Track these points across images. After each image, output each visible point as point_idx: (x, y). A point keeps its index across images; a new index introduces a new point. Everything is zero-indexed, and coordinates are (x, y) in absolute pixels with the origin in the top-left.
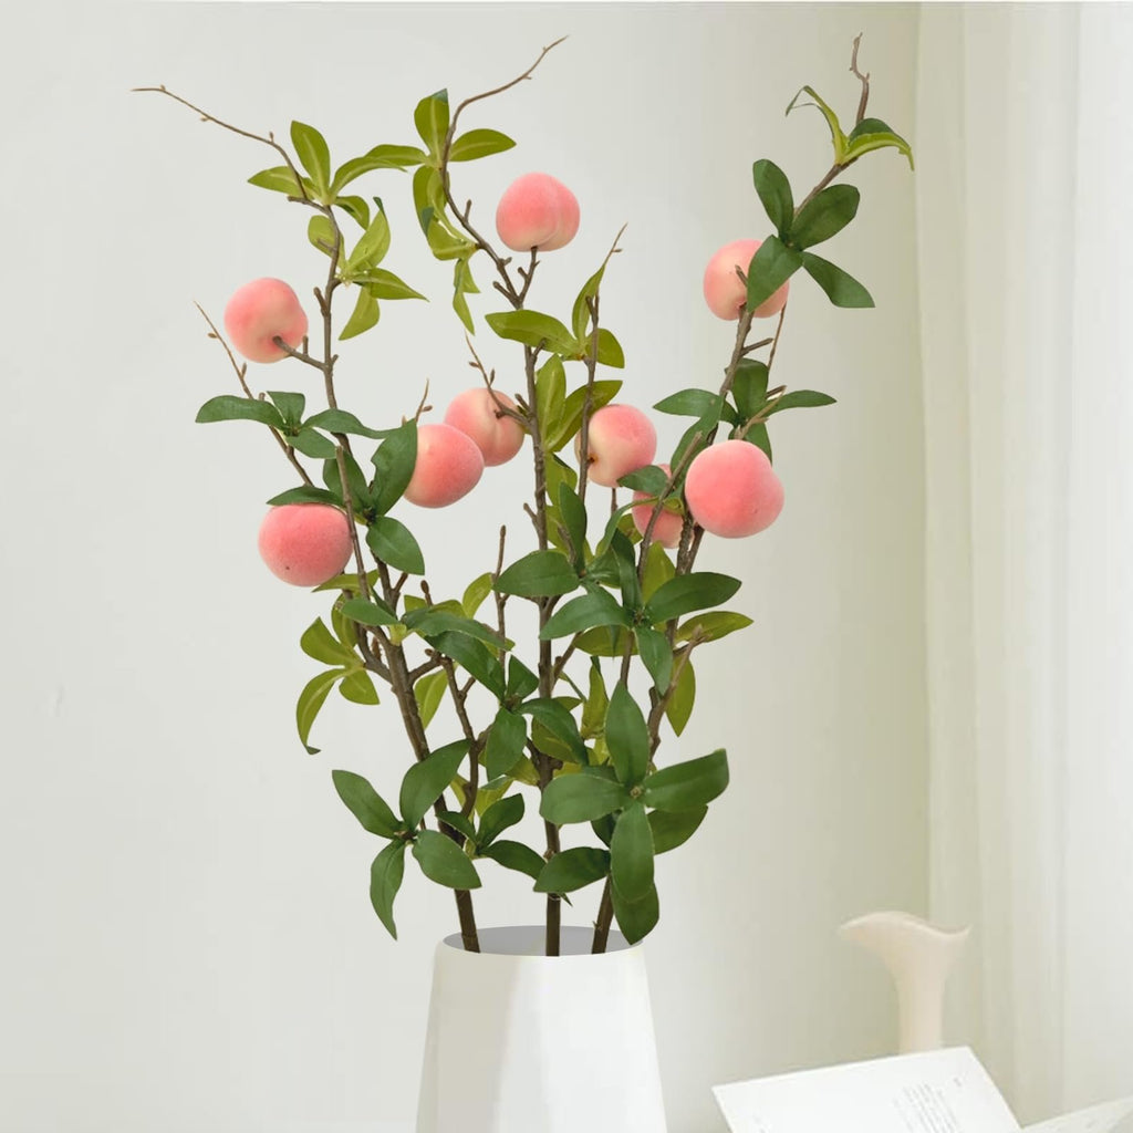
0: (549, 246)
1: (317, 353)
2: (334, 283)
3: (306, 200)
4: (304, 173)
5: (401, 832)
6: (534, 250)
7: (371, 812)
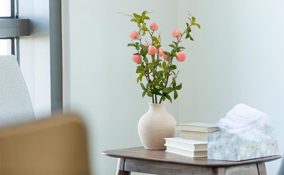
0: (155, 30)
1: (139, 38)
2: (140, 30)
3: (136, 22)
4: (136, 19)
5: (146, 90)
6: (153, 30)
7: (144, 88)
